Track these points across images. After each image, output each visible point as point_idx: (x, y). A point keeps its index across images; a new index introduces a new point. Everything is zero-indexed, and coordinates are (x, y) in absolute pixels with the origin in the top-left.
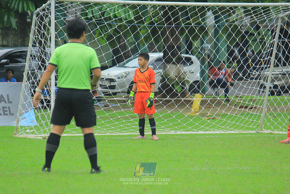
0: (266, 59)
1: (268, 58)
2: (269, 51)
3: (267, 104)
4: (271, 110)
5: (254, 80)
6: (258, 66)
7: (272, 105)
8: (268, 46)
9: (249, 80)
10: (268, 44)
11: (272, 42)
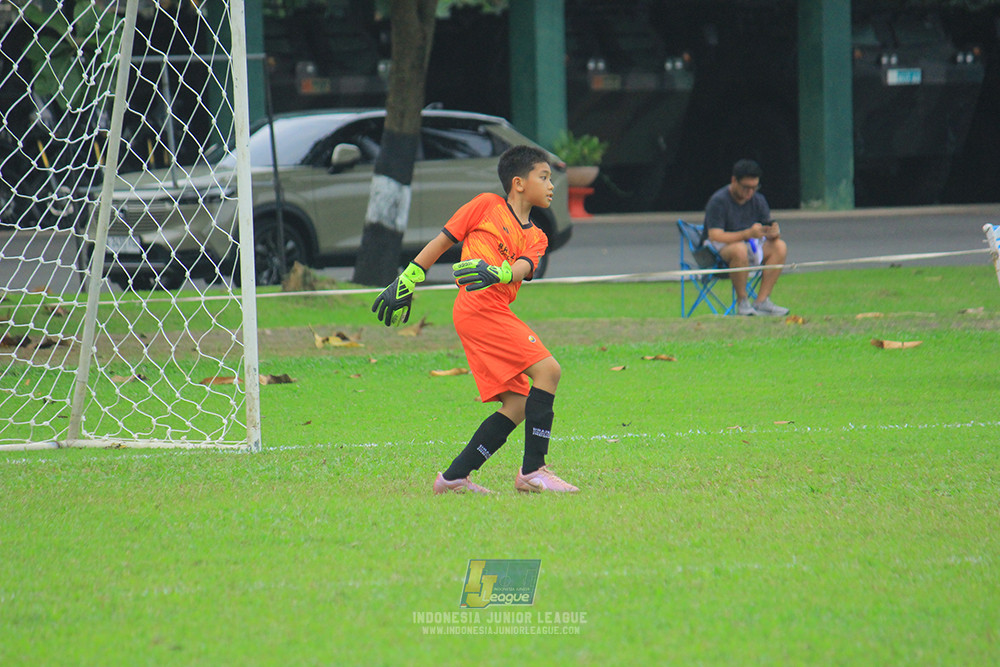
0: (86, 137)
1: (96, 133)
2: (95, 102)
3: (97, 328)
4: (115, 349)
5: (38, 228)
6: (52, 169)
7: (116, 328)
8: (93, 83)
9: (16, 226)
10: (89, 74)
11: (106, 65)
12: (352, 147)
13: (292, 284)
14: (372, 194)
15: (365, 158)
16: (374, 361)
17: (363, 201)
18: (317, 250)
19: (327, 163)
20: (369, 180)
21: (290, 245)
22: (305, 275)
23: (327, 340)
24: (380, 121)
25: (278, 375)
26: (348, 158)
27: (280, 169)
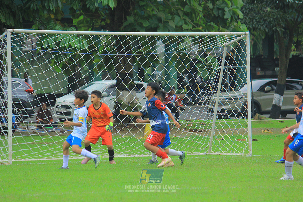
0: (213, 85)
1: (216, 84)
2: (216, 77)
3: (215, 128)
4: (219, 132)
5: (202, 105)
6: (206, 92)
7: (219, 128)
8: (215, 72)
9: (198, 104)
10: (214, 71)
11: (218, 68)
12: (270, 87)
13: (256, 118)
14: (274, 98)
15: (273, 89)
16: (276, 136)
17: (272, 99)
18: (261, 110)
19: (264, 91)
20: (274, 95)
21: (255, 109)
22: (259, 116)
23: (265, 131)
24: (276, 81)
25: (254, 139)
26: (269, 90)
27: (253, 92)
